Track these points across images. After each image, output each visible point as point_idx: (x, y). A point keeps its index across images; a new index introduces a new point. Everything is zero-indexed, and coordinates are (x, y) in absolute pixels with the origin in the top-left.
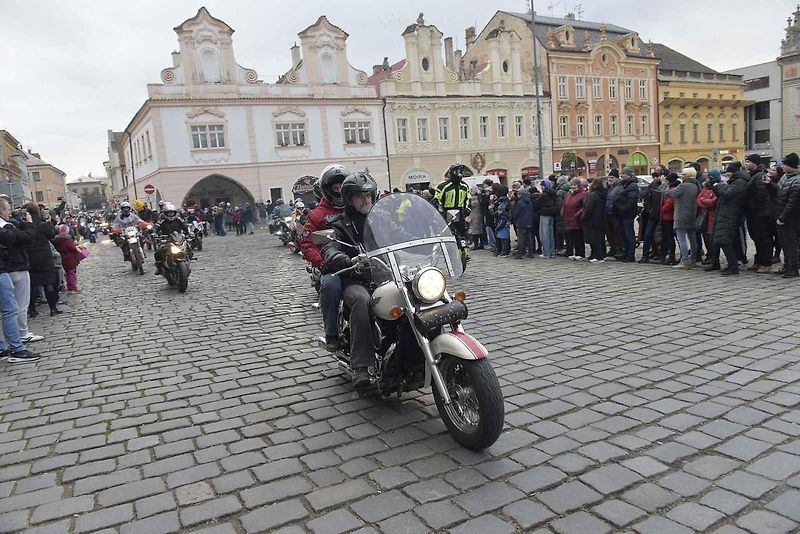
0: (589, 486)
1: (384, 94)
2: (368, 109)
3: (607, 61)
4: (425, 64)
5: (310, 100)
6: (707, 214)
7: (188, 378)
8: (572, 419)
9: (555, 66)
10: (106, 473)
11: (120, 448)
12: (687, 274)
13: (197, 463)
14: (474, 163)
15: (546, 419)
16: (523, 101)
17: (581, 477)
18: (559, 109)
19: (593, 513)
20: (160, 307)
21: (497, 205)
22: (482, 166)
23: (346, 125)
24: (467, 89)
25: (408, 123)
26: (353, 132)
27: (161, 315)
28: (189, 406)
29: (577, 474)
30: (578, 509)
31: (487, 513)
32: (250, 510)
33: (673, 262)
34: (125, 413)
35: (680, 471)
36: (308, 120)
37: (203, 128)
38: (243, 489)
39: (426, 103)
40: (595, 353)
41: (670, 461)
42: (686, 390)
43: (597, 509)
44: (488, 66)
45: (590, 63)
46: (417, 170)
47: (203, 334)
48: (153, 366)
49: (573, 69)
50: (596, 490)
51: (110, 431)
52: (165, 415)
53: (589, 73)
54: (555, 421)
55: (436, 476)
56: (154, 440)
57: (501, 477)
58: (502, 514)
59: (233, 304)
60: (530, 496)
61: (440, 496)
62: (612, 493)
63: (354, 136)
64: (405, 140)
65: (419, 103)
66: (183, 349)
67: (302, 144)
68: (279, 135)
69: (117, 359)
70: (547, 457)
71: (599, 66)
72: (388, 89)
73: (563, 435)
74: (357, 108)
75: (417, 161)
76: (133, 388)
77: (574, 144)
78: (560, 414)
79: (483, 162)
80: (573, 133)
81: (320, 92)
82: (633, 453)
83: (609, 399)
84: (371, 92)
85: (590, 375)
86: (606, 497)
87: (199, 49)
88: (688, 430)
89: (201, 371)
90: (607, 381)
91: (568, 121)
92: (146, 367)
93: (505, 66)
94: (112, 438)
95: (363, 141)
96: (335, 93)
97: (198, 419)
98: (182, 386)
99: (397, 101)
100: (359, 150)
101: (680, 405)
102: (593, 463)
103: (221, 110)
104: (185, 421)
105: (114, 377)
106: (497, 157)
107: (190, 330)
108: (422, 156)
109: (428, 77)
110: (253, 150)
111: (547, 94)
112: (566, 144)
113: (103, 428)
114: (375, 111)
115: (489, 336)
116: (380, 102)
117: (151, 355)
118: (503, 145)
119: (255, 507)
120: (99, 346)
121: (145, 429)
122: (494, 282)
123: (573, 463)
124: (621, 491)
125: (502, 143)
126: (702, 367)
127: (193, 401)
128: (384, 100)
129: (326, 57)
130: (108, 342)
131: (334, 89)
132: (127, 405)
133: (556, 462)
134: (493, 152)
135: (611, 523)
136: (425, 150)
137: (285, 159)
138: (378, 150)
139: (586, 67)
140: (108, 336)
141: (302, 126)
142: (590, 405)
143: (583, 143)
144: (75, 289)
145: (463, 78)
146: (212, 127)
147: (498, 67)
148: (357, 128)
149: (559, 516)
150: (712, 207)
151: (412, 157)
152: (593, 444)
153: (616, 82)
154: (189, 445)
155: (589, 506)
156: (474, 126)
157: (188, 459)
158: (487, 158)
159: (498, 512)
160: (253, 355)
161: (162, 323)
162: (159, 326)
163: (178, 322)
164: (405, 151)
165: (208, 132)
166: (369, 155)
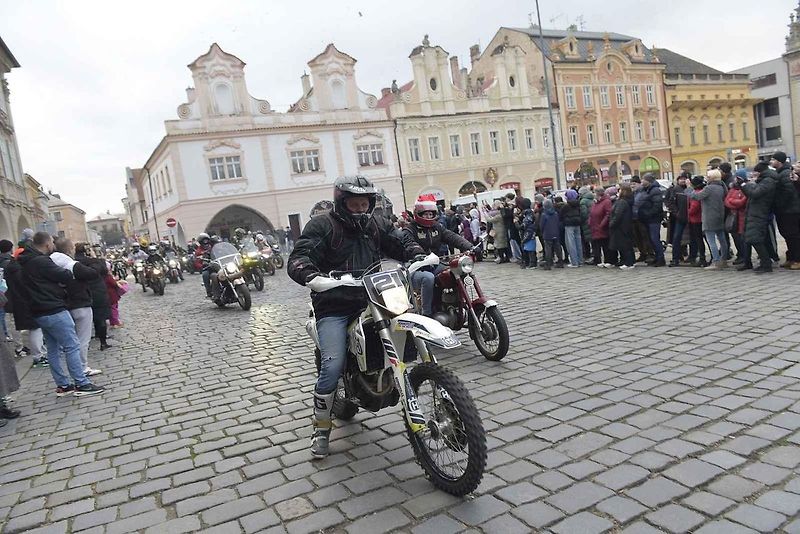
0: (674, 480)
1: (394, 115)
2: (380, 131)
3: (612, 69)
4: (433, 84)
5: (323, 126)
6: (738, 214)
7: (255, 401)
8: (642, 420)
9: (561, 77)
10: (203, 494)
11: (209, 471)
12: (720, 275)
13: (288, 481)
14: (488, 178)
15: (614, 421)
16: (533, 113)
17: (665, 473)
18: (568, 119)
19: (684, 506)
20: (205, 336)
21: (521, 219)
22: (495, 181)
23: (359, 148)
24: (475, 105)
25: (420, 143)
26: (366, 154)
28: (263, 427)
29: (659, 470)
30: (669, 503)
31: (582, 510)
32: (353, 520)
33: (704, 263)
34: (204, 437)
35: (758, 462)
36: (321, 146)
37: (220, 160)
38: (341, 502)
39: (436, 121)
40: (648, 356)
41: (747, 453)
42: (746, 387)
43: (686, 501)
44: (495, 82)
45: (596, 72)
46: (430, 188)
47: (256, 359)
48: (216, 392)
49: (578, 78)
50: (681, 484)
51: (194, 455)
52: (243, 438)
53: (596, 82)
54: (625, 422)
55: (523, 480)
56: (240, 461)
57: (586, 478)
58: (596, 510)
59: (276, 329)
60: (618, 493)
61: (532, 498)
62: (698, 486)
63: (367, 160)
64: (417, 159)
65: (429, 122)
66: (241, 375)
67: (317, 170)
68: (294, 162)
69: (179, 388)
70: (626, 457)
71: (605, 74)
72: (398, 111)
73: (636, 435)
74: (369, 131)
75: (431, 181)
76: (203, 414)
77: (586, 153)
78: (628, 416)
79: (496, 176)
80: (584, 142)
81: (331, 118)
82: (709, 448)
83: (672, 399)
84: (381, 114)
85: (648, 377)
86: (693, 490)
87: (212, 85)
88: (757, 423)
89: (265, 394)
90: (666, 382)
91: (578, 131)
92: (210, 394)
93: (512, 80)
94: (199, 461)
95: (376, 164)
96: (346, 118)
97: (276, 439)
98: (251, 409)
99: (407, 122)
100: (374, 172)
101: (744, 401)
102: (672, 459)
103: (237, 141)
104: (265, 443)
105: (180, 405)
106: (509, 171)
107: (242, 356)
108: (436, 174)
109: (436, 96)
110: (270, 179)
111: (556, 106)
112: (577, 153)
113: (187, 452)
114: (387, 133)
115: (538, 346)
116: (392, 124)
117: (212, 382)
118: (515, 158)
119: (358, 518)
120: (157, 376)
121: (228, 452)
122: (529, 293)
123: (654, 461)
124: (706, 484)
125: (514, 157)
126: (756, 363)
127: (267, 423)
128: (395, 121)
129: (336, 83)
130: (166, 372)
131: (346, 113)
132: (203, 430)
133: (637, 460)
134: (505, 166)
135: (703, 513)
136: (438, 168)
137: (301, 186)
138: (392, 171)
139: (592, 78)
140: (163, 366)
141: (315, 152)
142: (655, 405)
143: (593, 152)
144: (117, 323)
145: (471, 95)
146: (229, 159)
147: (505, 82)
148: (370, 151)
149: (652, 510)
150: (741, 208)
151: (426, 176)
152: (667, 442)
153: (623, 89)
154: (274, 464)
155: (678, 499)
156: (485, 142)
157: (278, 478)
158: (499, 172)
159: (592, 508)
161: (212, 351)
162: (209, 354)
163: (227, 349)
164: (418, 170)
165: (225, 163)
166: (383, 176)
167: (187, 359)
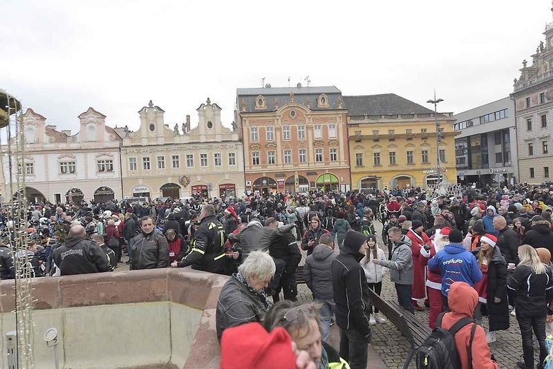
2: (112, 153)
3: (295, 115)
5: (79, 150)
9: (247, 122)
14: (182, 182)
18: (250, 148)
22: (187, 184)
23: (99, 162)
25: (137, 160)
36: (77, 160)
39: (148, 148)
45: (279, 117)
46: (141, 186)
49: (264, 122)
53: (279, 124)
63: (103, 168)
64: (136, 169)
67: (74, 172)
71: (288, 119)
74: (105, 153)
75: (141, 182)
79: (189, 182)
81: (85, 146)
91: (259, 155)
93: (211, 124)
95: (108, 170)
96: (93, 146)
99: (129, 149)
106: (199, 178)
108: (144, 178)
111: (241, 140)
114: (116, 154)
125: (204, 169)
128: (120, 148)
129: (91, 128)
134: (196, 175)
136: (148, 174)
138: (116, 175)
139: (276, 121)
147: (203, 125)
148: (105, 164)
151: (138, 179)
153: (305, 128)
156: (183, 160)
158: (191, 179)
166: (110, 177)
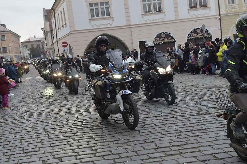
20: (50, 117)
27: (48, 123)
37: (96, 4)
47: (67, 135)
48: (29, 154)
63: (195, 3)
66: (50, 144)
67: (160, 11)
68: (144, 6)
69: (11, 150)
89: (54, 158)
95: (202, 6)
100: (199, 12)
107: (60, 132)
110: (128, 17)
120: (5, 141)
130: (11, 139)
137: (148, 22)
138: (212, 11)
146: (102, 3)
151: (239, 15)
160: (89, 149)
161: (46, 128)
162: (44, 129)
163: (55, 127)
164: (233, 10)
165: (100, 7)
166: (206, 15)
167: (29, 132)
